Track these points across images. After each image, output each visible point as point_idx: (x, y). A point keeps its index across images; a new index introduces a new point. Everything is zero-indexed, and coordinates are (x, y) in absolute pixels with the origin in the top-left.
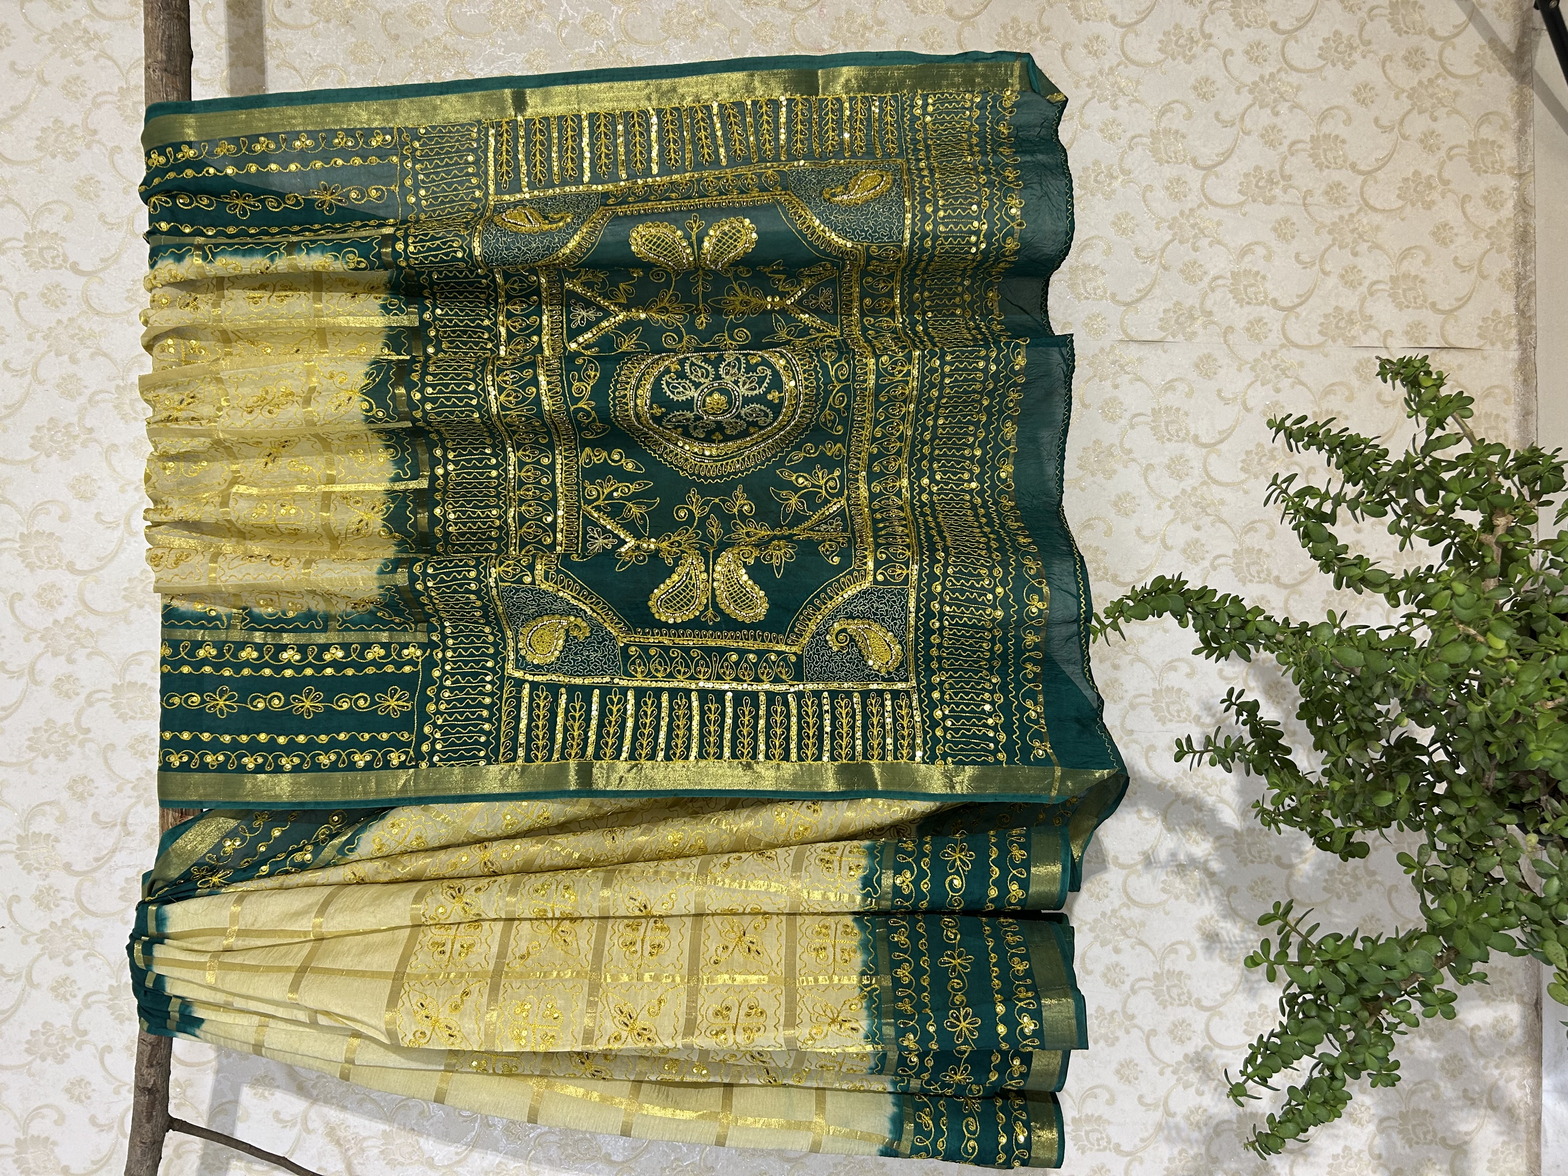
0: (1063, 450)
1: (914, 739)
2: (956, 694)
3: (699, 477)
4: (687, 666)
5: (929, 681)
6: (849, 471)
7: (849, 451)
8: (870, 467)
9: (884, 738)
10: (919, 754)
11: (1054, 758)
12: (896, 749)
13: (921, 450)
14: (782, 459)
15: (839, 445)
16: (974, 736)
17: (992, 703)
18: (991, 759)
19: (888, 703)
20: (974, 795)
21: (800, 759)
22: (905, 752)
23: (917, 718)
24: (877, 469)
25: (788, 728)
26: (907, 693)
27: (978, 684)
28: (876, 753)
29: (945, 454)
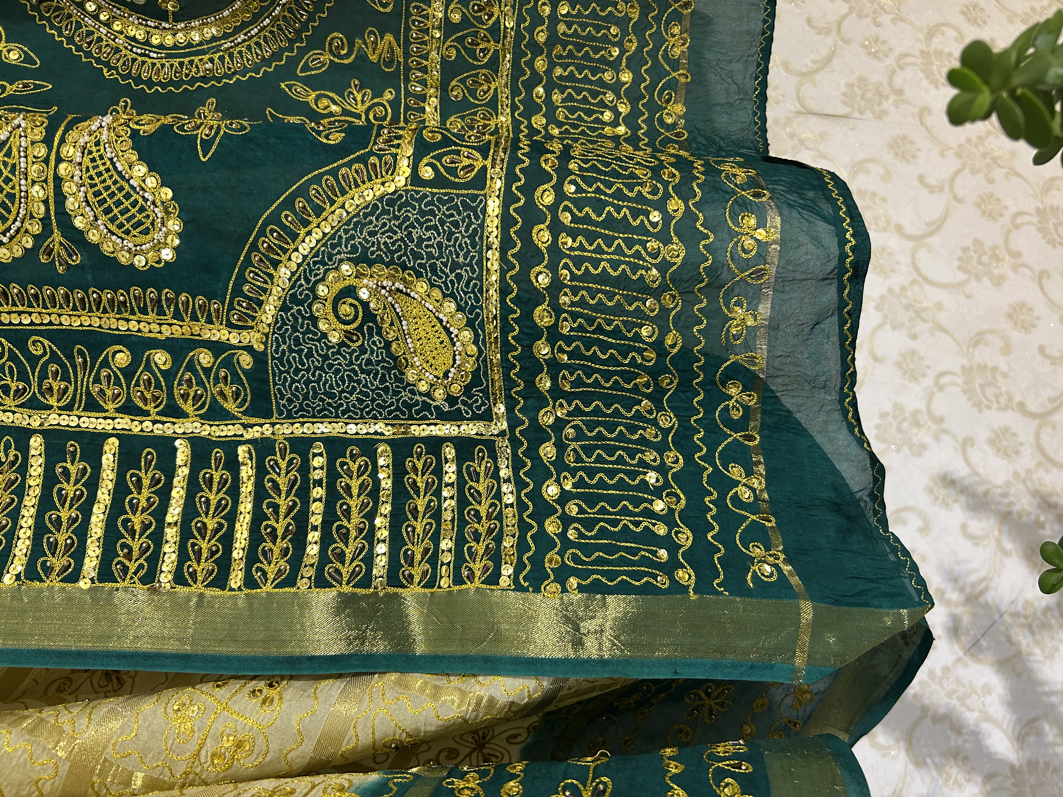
0: (764, 85)
1: (499, 540)
2: (588, 450)
3: (138, 80)
4: (23, 377)
5: (534, 420)
6: (408, 94)
7: (407, 55)
8: (444, 88)
9: (436, 539)
10: (507, 570)
11: (795, 580)
12: (459, 559)
13: (530, 64)
14: (293, 63)
15: (389, 37)
16: (626, 534)
17: (662, 469)
18: (662, 581)
19: (450, 469)
20: (627, 662)
21: (250, 582)
22: (477, 567)
23: (509, 499)
24: (456, 94)
25: (232, 518)
26: (490, 445)
27: (633, 429)
28: (417, 572)
29: (571, 77)
